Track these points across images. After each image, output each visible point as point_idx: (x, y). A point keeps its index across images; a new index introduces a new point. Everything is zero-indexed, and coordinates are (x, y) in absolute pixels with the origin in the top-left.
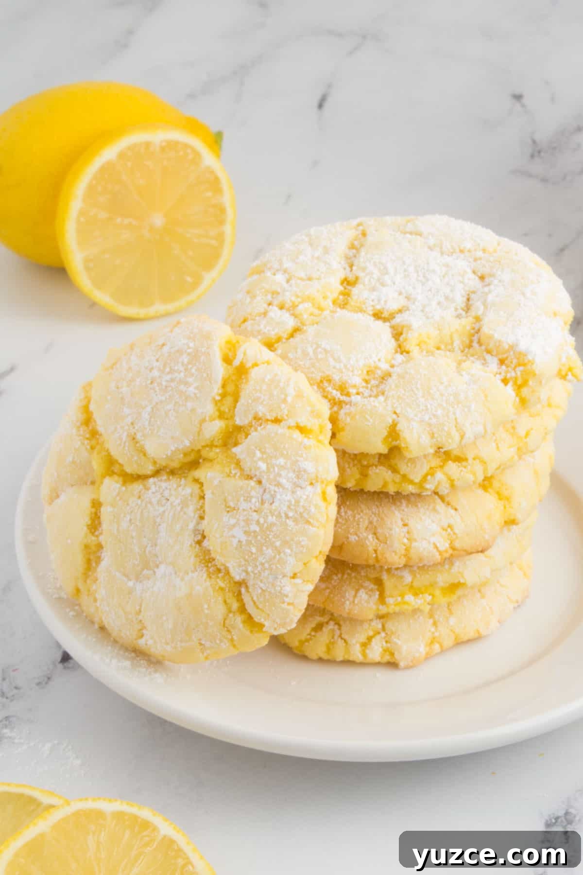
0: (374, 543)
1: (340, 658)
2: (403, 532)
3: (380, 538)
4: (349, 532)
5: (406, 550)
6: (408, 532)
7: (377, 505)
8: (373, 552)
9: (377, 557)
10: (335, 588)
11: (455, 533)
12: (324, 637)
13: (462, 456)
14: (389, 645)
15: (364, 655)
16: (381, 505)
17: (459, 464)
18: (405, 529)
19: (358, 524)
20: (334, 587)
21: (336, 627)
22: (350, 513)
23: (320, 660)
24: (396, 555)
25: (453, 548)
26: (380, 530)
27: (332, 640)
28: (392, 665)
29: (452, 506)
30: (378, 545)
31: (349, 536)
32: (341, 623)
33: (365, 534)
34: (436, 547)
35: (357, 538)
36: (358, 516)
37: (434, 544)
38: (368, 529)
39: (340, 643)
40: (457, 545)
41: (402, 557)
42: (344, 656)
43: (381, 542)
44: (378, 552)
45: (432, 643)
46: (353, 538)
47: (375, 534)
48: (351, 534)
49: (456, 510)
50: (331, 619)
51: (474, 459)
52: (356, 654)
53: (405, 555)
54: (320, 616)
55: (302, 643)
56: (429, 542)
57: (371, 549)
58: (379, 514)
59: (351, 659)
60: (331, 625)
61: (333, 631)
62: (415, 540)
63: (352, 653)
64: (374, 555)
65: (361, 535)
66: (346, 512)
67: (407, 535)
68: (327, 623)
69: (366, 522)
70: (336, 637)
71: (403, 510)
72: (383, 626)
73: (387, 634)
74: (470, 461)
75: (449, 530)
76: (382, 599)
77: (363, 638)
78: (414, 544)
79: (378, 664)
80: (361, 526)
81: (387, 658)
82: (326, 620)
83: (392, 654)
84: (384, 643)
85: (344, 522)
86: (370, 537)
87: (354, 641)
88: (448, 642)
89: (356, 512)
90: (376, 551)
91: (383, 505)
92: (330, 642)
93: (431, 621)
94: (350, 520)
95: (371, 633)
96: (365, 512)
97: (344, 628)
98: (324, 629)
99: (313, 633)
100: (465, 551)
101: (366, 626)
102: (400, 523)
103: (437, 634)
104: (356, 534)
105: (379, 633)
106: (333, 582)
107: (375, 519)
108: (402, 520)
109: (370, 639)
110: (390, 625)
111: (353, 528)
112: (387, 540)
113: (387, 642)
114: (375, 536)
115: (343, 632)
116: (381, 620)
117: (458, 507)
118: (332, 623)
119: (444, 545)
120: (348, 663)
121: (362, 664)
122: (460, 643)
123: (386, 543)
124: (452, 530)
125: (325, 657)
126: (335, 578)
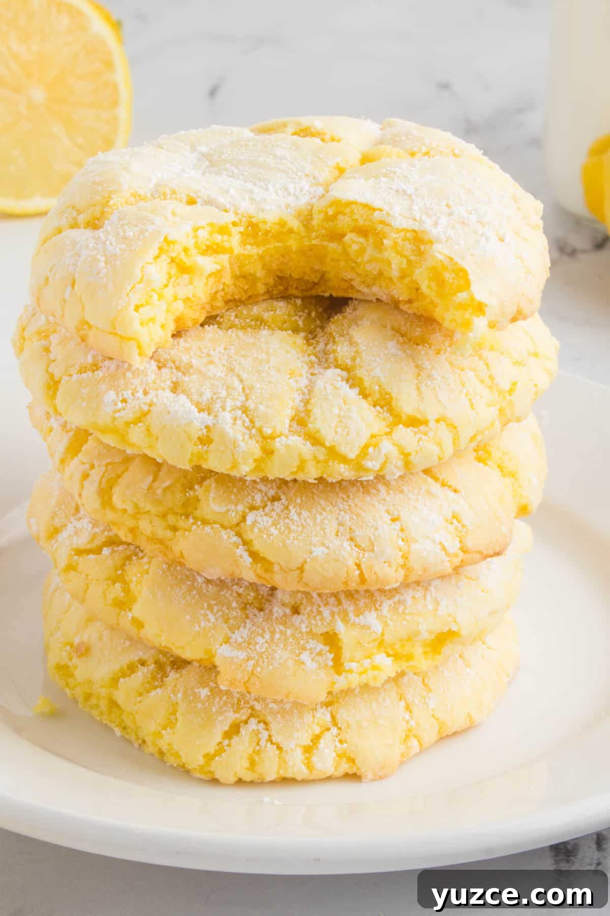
0: (355, 554)
1: (273, 777)
2: (394, 529)
3: (362, 545)
4: (311, 543)
5: (403, 556)
6: (402, 530)
7: (342, 498)
8: (355, 567)
9: (362, 574)
10: (261, 657)
11: (463, 526)
12: (242, 745)
13: (418, 416)
14: (345, 745)
15: (309, 766)
16: (348, 497)
17: (416, 430)
18: (397, 526)
19: (324, 529)
20: (261, 655)
21: (262, 725)
22: (305, 513)
23: (240, 782)
24: (390, 566)
25: (464, 550)
26: (359, 533)
27: (257, 748)
28: (353, 777)
29: (450, 487)
30: (361, 555)
31: (313, 548)
32: (269, 718)
33: (337, 543)
34: (444, 548)
35: (326, 551)
36: (319, 517)
37: (440, 543)
38: (340, 534)
39: (271, 750)
40: (469, 543)
41: (400, 569)
42: (278, 772)
43: (364, 550)
44: (363, 566)
45: (407, 738)
46: (319, 551)
47: (352, 539)
48: (315, 546)
49: (456, 491)
50: (251, 716)
51: (438, 421)
52: (297, 766)
53: (404, 566)
54: (235, 712)
55: (209, 758)
56: (434, 541)
57: (351, 563)
58: (350, 509)
59: (289, 775)
60: (253, 724)
61: (257, 733)
62: (415, 541)
63: (291, 764)
64: (357, 572)
65: (331, 545)
66: (299, 514)
67: (400, 534)
68: (246, 722)
69: (335, 525)
70: (263, 743)
71: (384, 500)
72: (333, 718)
73: (340, 729)
74: (432, 424)
75: (455, 521)
76: (338, 666)
77: (306, 740)
78: (415, 546)
79: (329, 779)
80: (328, 531)
81: (345, 767)
82: (244, 718)
83: (352, 761)
84: (338, 744)
85: (300, 529)
86: (346, 544)
87: (292, 745)
88: (430, 736)
89: (314, 511)
90: (358, 566)
91: (351, 497)
92: (254, 751)
93: (402, 704)
94: (309, 525)
95: (317, 730)
96: (328, 509)
97: (274, 726)
98: (243, 731)
99: (226, 742)
100: (480, 552)
101: (308, 717)
102: (387, 518)
103: (412, 723)
104: (323, 544)
105: (328, 729)
106: (258, 647)
107: (347, 517)
108: (388, 512)
109: (316, 739)
110: (343, 715)
111: (316, 536)
112: (373, 545)
113: (341, 741)
114: (353, 544)
115: (273, 733)
116: (329, 708)
117: (458, 488)
118: (253, 721)
119: (453, 545)
120: (286, 781)
121: (305, 782)
122: (446, 737)
123: (373, 550)
124: (459, 522)
125: (248, 777)
126: (260, 640)
